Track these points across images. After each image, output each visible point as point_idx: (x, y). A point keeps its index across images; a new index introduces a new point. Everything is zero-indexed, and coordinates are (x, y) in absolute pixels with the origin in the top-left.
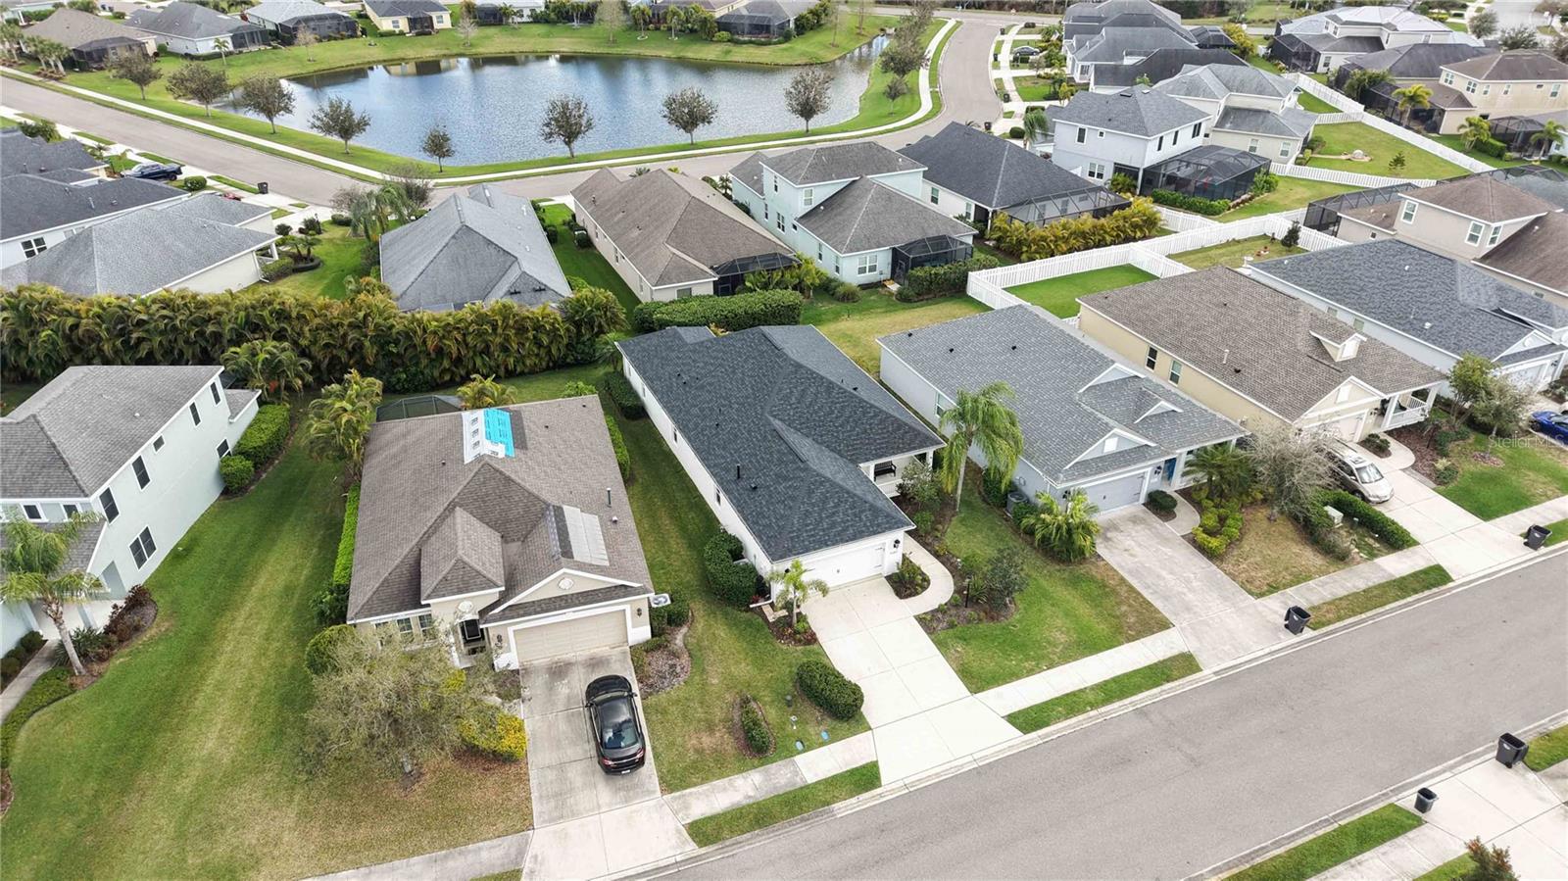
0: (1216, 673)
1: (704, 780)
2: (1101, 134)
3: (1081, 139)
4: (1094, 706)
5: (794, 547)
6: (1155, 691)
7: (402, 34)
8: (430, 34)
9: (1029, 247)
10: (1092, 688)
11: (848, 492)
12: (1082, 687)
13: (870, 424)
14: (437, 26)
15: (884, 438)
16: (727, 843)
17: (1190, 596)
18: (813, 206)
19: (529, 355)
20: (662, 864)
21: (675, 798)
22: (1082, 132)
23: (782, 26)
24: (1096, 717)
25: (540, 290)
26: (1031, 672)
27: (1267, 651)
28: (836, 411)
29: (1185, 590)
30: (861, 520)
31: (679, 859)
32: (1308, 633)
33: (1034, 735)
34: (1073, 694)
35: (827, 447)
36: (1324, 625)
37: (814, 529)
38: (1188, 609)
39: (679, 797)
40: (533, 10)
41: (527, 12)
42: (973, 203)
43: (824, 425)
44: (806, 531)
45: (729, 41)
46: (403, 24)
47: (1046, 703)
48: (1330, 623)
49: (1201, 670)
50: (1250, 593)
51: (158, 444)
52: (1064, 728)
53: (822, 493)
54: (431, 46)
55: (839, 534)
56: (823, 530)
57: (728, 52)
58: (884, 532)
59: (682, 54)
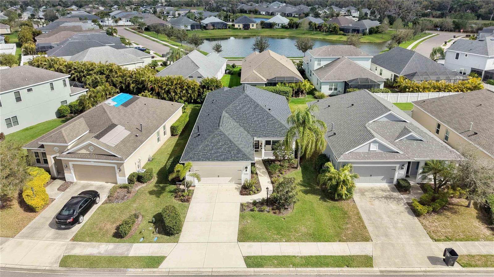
0: (381, 271)
1: (91, 241)
2: (466, 55)
3: (457, 58)
4: (295, 265)
5: (194, 157)
6: (337, 269)
7: (240, 29)
8: (248, 29)
9: (409, 89)
10: (301, 257)
11: (230, 141)
12: (296, 255)
13: (268, 123)
14: (251, 27)
15: (272, 130)
16: (72, 269)
17: (393, 230)
18: (321, 66)
19: (184, 96)
20: (39, 268)
21: (72, 244)
22: (458, 55)
23: (363, 30)
24: (292, 272)
25: (200, 77)
26: (275, 240)
27: (423, 269)
28: (255, 116)
29: (391, 226)
30: (230, 153)
31: (47, 268)
32: (457, 267)
33: (252, 269)
34: (288, 257)
35: (244, 128)
36: (471, 266)
37: (207, 153)
38: (386, 235)
39: (74, 244)
40: (282, 24)
41: (280, 25)
42: (393, 74)
43: (247, 120)
44: (203, 152)
45: (343, 35)
46: (241, 26)
47: (270, 257)
48: (476, 266)
49: (373, 267)
50: (432, 238)
51: (29, 90)
52: (271, 272)
53: (219, 139)
54: (246, 32)
55: (217, 157)
56: (211, 154)
57: (341, 38)
58: (238, 160)
59: (325, 38)
